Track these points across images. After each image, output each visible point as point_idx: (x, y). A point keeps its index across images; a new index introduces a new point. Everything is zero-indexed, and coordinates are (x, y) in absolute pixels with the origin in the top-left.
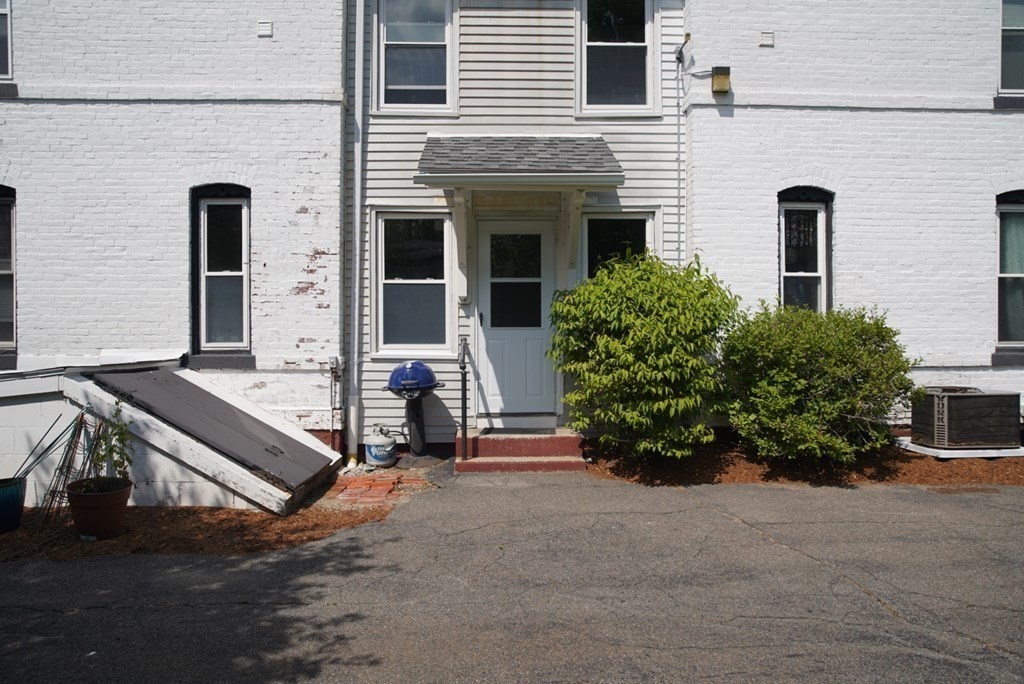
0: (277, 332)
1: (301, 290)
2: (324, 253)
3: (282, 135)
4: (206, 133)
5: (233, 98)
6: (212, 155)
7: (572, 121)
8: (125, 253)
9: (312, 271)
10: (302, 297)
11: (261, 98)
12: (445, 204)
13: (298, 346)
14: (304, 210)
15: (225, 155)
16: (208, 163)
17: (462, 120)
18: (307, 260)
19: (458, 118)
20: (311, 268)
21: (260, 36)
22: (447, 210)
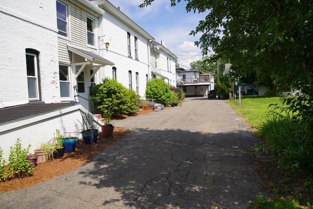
0: (48, 94)
1: (53, 83)
2: (56, 73)
3: (46, 38)
4: (28, 32)
5: (36, 23)
6: (31, 39)
7: (86, 47)
8: (8, 68)
9: (54, 78)
10: (53, 85)
11: (42, 26)
12: (70, 63)
13: (53, 98)
14: (52, 61)
15: (34, 40)
16: (30, 42)
17: (72, 43)
18: (53, 74)
19: (71, 42)
20: (54, 77)
21: (40, 7)
22: (70, 64)
